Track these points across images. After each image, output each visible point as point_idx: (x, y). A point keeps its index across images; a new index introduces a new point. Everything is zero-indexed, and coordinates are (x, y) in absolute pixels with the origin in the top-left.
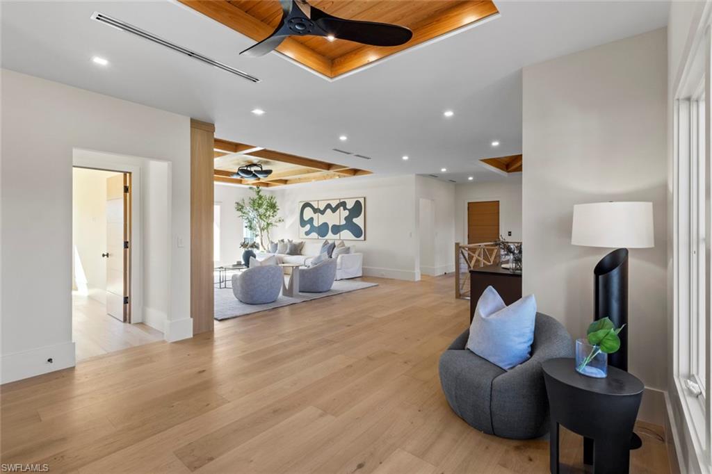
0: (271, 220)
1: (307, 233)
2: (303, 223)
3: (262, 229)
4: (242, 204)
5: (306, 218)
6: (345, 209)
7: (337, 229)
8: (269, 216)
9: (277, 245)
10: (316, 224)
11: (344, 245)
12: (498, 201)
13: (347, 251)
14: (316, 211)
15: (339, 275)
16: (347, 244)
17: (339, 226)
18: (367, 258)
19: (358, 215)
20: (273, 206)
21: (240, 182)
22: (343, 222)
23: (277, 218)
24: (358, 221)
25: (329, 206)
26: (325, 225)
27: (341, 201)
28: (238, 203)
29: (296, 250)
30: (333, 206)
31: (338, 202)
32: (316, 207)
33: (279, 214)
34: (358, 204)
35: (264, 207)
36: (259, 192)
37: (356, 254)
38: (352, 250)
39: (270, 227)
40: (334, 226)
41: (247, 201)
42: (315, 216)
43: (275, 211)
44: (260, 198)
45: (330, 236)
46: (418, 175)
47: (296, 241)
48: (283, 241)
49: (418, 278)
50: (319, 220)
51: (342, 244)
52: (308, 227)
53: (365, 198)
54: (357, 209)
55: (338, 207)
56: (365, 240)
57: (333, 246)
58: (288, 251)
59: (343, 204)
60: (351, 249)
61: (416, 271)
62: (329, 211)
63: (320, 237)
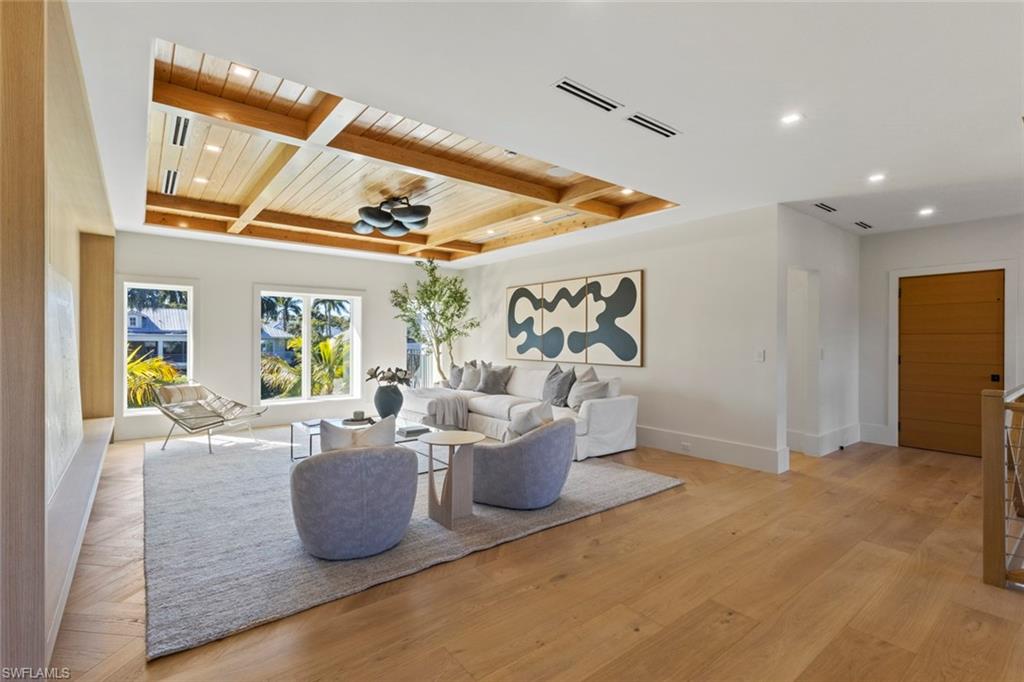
0: (457, 323)
1: (521, 349)
2: (514, 328)
3: (439, 341)
4: (404, 294)
5: (520, 319)
6: (598, 297)
7: (579, 342)
8: (452, 315)
9: (461, 371)
10: (537, 331)
11: (594, 378)
12: (1003, 270)
13: (602, 391)
14: (538, 304)
15: (583, 448)
16: (603, 376)
17: (584, 334)
18: (648, 409)
19: (626, 310)
20: (459, 298)
21: (395, 250)
22: (594, 326)
23: (466, 319)
24: (628, 324)
25: (563, 293)
26: (556, 332)
27: (590, 281)
28: (395, 293)
29: (498, 382)
30: (573, 294)
31: (582, 284)
32: (538, 297)
33: (471, 313)
34: (626, 285)
35: (445, 298)
36: (433, 270)
37: (622, 397)
38: (614, 390)
39: (454, 336)
40: (574, 335)
41: (413, 289)
42: (536, 315)
43: (461, 307)
44: (435, 281)
45: (566, 353)
46: (782, 204)
47: (499, 364)
48: (473, 364)
49: (783, 466)
50: (543, 323)
51: (591, 375)
52: (523, 337)
53: (642, 272)
54: (626, 296)
55: (582, 294)
56: (642, 365)
57: (572, 379)
58: (481, 384)
59: (594, 288)
60: (610, 387)
61: (778, 449)
62: (563, 303)
63: (545, 358)
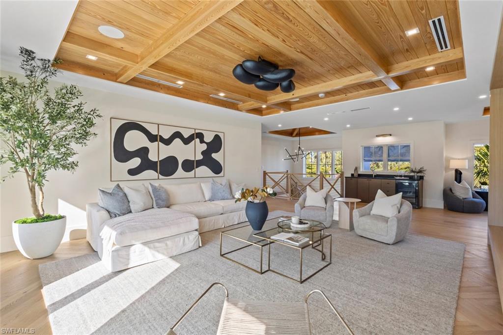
1: (134, 172)
2: (121, 154)
5: (131, 147)
6: (202, 141)
7: (190, 165)
14: (152, 138)
17: (193, 161)
19: (217, 150)
22: (200, 157)
24: (218, 157)
25: (177, 135)
26: (171, 160)
27: (197, 131)
30: (185, 136)
31: (193, 132)
32: (154, 132)
34: (217, 139)
40: (186, 161)
42: (153, 147)
45: (180, 173)
50: (160, 152)
52: (136, 162)
53: (224, 133)
54: (216, 144)
55: (192, 138)
56: (225, 177)
59: (199, 136)
62: (177, 141)
63: (161, 177)
